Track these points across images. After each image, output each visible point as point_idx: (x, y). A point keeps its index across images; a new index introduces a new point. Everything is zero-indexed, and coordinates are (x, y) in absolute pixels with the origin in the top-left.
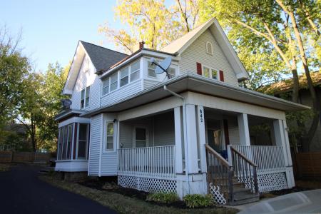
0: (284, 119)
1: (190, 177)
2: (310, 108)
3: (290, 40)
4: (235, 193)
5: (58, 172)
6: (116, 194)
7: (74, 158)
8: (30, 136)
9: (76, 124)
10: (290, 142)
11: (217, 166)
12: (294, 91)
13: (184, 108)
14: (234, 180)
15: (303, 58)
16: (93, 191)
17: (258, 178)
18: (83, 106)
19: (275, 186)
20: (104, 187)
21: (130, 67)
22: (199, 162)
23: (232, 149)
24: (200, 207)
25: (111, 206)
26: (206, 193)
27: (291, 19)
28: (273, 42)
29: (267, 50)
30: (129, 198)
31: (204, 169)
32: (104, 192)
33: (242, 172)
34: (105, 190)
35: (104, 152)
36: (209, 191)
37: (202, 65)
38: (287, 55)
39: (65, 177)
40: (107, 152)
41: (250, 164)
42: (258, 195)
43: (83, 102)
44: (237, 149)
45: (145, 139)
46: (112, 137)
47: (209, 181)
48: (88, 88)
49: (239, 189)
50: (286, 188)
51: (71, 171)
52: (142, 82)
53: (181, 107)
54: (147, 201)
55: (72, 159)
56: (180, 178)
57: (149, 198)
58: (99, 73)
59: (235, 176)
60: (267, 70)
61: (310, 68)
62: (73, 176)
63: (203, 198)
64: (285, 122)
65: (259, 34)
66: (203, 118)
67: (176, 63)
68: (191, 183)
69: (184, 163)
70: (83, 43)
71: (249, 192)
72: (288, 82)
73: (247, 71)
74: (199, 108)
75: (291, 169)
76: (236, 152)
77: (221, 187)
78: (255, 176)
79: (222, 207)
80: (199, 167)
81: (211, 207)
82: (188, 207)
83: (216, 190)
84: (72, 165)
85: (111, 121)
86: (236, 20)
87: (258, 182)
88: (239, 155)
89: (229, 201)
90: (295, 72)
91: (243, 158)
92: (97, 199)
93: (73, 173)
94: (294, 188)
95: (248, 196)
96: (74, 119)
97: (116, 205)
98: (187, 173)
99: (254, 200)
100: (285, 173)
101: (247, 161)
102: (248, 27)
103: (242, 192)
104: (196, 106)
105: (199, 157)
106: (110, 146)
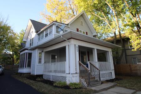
0: (111, 51)
1: (72, 75)
2: (121, 47)
3: (113, 21)
4: (91, 82)
5: (19, 73)
6: (41, 83)
7: (26, 67)
8: (12, 59)
9: (27, 53)
10: (113, 60)
11: (83, 70)
12: (115, 40)
13: (70, 45)
14: (91, 76)
15: (118, 28)
16: (31, 81)
17: (101, 75)
18: (30, 46)
19: (108, 78)
20: (37, 80)
21: (49, 29)
22: (76, 69)
23: (90, 63)
24: (76, 88)
25: (36, 89)
26: (79, 82)
27: (114, 12)
28: (107, 22)
29: (104, 25)
30: (46, 84)
31: (78, 71)
32: (36, 81)
33: (94, 73)
34: (37, 81)
35: (38, 65)
36: (80, 81)
37: (79, 30)
38: (112, 26)
39: (22, 75)
40: (39, 64)
41: (97, 69)
42: (101, 82)
43: (30, 44)
44: (92, 63)
45: (55, 59)
46: (41, 59)
47: (80, 77)
48: (33, 39)
49: (93, 80)
50: (112, 79)
51: (24, 73)
52: (53, 35)
53: (69, 45)
54: (53, 86)
55: (25, 68)
56: (68, 75)
57: (54, 85)
58: (37, 32)
59: (91, 74)
60: (105, 32)
61: (121, 32)
62: (25, 75)
63: (77, 84)
64: (111, 52)
65: (101, 18)
66: (78, 50)
67: (68, 28)
68: (72, 78)
69: (69, 69)
70: (31, 20)
71: (97, 81)
72: (112, 37)
73: (97, 33)
74: (76, 46)
75: (114, 71)
76: (92, 64)
77: (85, 79)
78: (99, 74)
79: (85, 88)
80: (76, 71)
81: (80, 88)
82: (70, 89)
83: (83, 81)
84: (25, 70)
85: (41, 51)
86: (92, 13)
87: (101, 77)
88: (93, 65)
89: (88, 85)
90: (115, 33)
91: (95, 67)
92: (32, 85)
93: (25, 73)
94: (115, 79)
95: (96, 83)
96: (26, 51)
97: (39, 88)
98: (71, 73)
99: (99, 84)
100: (111, 73)
101: (96, 68)
102: (97, 16)
103: (94, 81)
104: (75, 45)
105: (76, 67)
106: (40, 62)
